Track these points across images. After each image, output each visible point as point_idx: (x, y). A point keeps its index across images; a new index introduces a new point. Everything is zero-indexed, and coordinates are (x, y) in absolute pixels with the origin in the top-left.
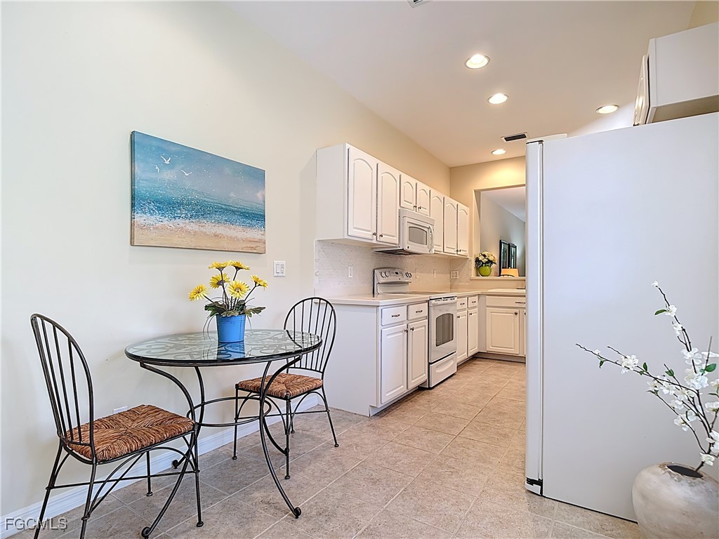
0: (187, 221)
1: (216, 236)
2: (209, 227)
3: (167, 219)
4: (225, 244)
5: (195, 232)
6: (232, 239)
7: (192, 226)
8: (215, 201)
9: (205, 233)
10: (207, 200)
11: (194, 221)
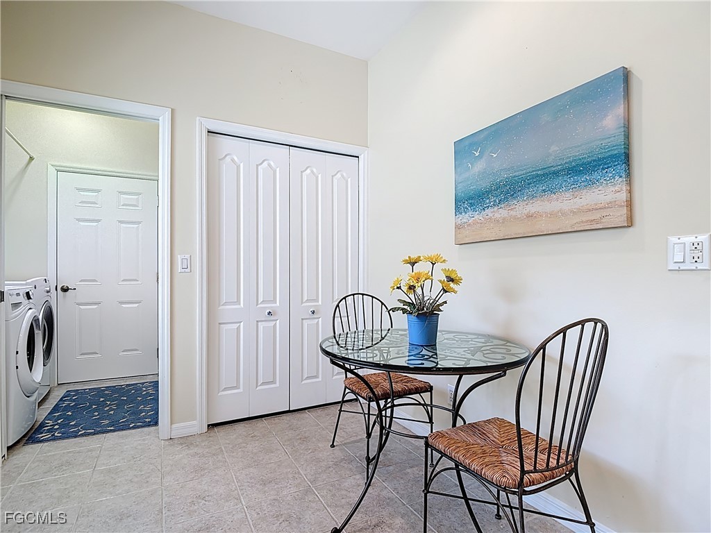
0: (496, 208)
1: (529, 216)
2: (522, 207)
3: (477, 213)
4: (543, 226)
5: (504, 219)
6: (552, 215)
7: (500, 213)
8: (528, 171)
9: (515, 218)
10: (517, 174)
11: (503, 206)
